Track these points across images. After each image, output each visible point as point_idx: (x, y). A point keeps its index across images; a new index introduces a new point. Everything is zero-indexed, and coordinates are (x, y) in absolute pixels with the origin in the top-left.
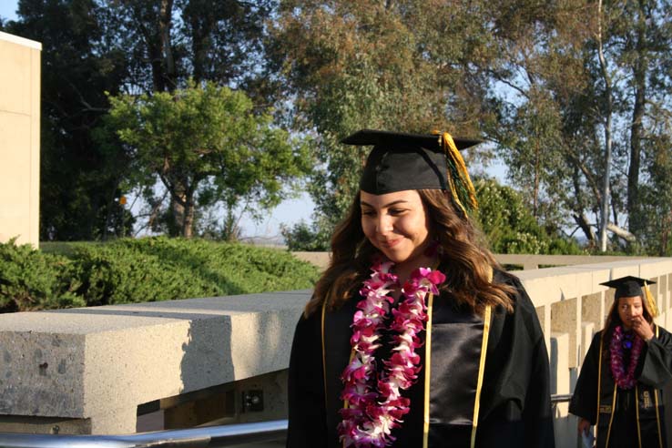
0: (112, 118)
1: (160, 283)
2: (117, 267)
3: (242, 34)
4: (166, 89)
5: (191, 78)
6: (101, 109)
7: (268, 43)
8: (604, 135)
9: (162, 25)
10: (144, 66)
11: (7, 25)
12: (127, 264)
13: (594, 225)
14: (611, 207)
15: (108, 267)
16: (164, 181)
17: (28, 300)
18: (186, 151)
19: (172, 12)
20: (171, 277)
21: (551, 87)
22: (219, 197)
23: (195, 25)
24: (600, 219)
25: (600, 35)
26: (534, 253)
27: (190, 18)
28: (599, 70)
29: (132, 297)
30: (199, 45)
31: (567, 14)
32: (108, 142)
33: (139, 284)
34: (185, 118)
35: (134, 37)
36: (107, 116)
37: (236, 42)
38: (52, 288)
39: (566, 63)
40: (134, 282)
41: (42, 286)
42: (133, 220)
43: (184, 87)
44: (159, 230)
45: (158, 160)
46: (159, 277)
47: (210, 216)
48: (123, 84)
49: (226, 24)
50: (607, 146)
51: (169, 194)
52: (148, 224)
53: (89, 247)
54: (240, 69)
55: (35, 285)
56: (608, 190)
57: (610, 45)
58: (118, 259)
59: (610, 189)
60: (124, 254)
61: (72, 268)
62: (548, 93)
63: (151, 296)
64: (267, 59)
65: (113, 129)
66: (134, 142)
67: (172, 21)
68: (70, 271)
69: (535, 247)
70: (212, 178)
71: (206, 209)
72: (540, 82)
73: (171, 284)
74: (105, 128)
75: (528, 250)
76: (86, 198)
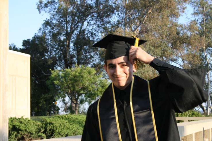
0: (52, 77)
1: (69, 129)
2: (55, 124)
3: (92, 50)
4: (69, 68)
5: (76, 64)
6: (48, 75)
7: (100, 52)
8: (207, 78)
9: (67, 48)
10: (62, 61)
11: (19, 50)
12: (58, 123)
13: (205, 107)
14: (210, 101)
15: (53, 125)
16: (69, 96)
17: (28, 136)
18: (75, 87)
19: (70, 44)
20: (72, 127)
21: (190, 63)
22: (86, 101)
23: (77, 48)
24: (207, 105)
25: (205, 47)
26: (187, 116)
27: (76, 46)
28: (204, 58)
29: (60, 134)
30: (79, 54)
31: (194, 41)
32: (51, 85)
33: (63, 130)
34: (75, 77)
35: (58, 52)
36: (50, 77)
37: (90, 53)
38: (35, 132)
39: (194, 56)
40: (61, 129)
41: (32, 131)
42: (59, 109)
43: (74, 67)
44: (67, 112)
45: (67, 90)
46: (69, 128)
47: (83, 107)
48: (55, 66)
49: (87, 47)
50: (208, 82)
51: (70, 101)
52: (64, 110)
53: (46, 118)
54: (91, 61)
55: (30, 131)
56: (209, 96)
57: (208, 50)
58: (56, 122)
59: (210, 95)
60: (57, 120)
61: (41, 125)
62: (189, 66)
63: (66, 133)
64: (100, 58)
65: (52, 81)
66: (59, 85)
67: (70, 47)
68: (41, 126)
69: (187, 114)
70: (83, 95)
71: (82, 105)
72: (186, 62)
73: (72, 129)
74: (50, 80)
75: (185, 115)
76: (44, 103)
